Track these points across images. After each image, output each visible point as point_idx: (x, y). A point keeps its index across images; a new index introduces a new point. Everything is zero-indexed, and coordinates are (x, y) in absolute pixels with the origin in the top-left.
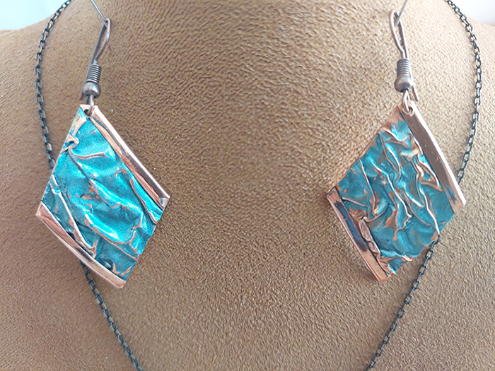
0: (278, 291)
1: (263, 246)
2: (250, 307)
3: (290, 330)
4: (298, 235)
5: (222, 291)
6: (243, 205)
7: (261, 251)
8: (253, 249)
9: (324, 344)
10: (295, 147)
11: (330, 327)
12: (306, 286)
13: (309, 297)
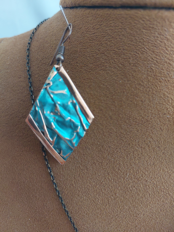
0: (147, 172)
1: (142, 147)
2: (130, 180)
3: (149, 194)
5: (116, 170)
6: (133, 124)
7: (140, 150)
8: (136, 149)
9: (167, 203)
10: (166, 93)
12: (162, 171)
13: (162, 177)
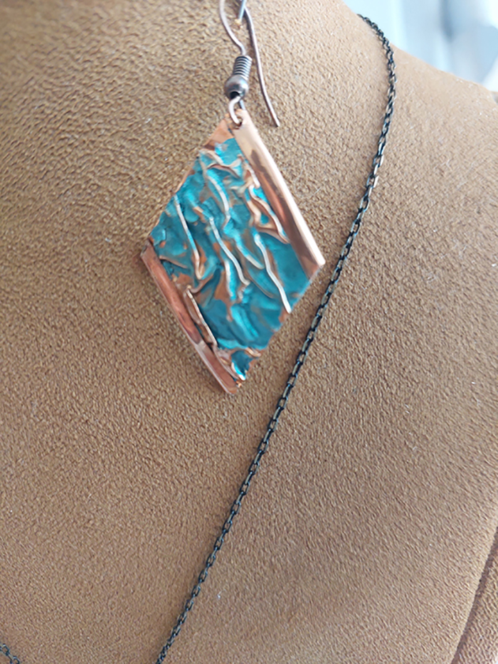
4: (104, 312)
11: (160, 460)
